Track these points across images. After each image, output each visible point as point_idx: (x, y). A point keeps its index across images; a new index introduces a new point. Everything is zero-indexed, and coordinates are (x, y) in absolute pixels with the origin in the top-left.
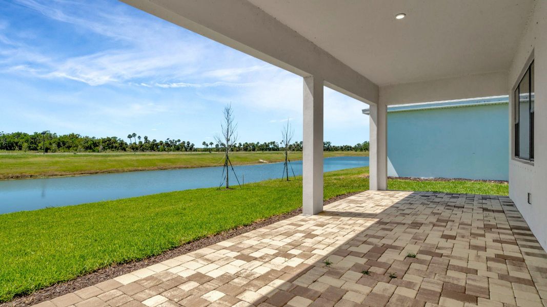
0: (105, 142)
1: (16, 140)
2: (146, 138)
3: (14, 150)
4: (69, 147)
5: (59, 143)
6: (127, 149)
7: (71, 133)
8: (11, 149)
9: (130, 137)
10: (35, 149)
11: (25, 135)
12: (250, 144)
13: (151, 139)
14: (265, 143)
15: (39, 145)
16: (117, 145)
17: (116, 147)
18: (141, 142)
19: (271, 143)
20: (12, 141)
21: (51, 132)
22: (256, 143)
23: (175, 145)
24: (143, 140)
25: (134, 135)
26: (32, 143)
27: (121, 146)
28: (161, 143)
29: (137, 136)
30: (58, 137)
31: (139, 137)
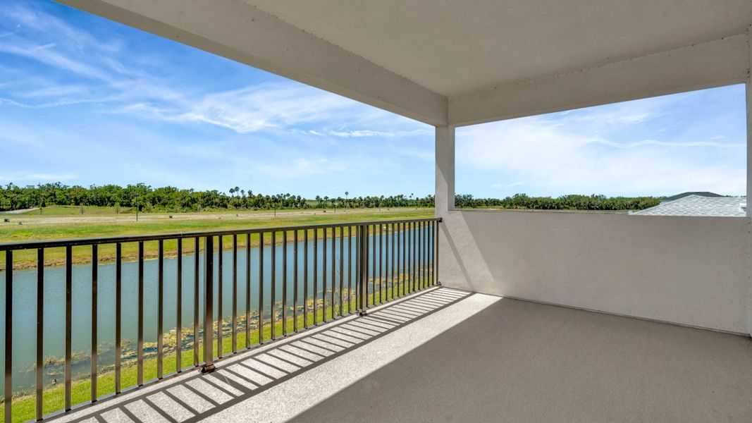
0: (204, 197)
1: (108, 194)
2: (250, 193)
3: (106, 205)
4: (164, 204)
5: (154, 198)
6: (229, 206)
7: (167, 186)
8: (103, 205)
9: (232, 191)
10: (129, 205)
11: (118, 188)
12: (373, 198)
13: (255, 194)
14: (391, 197)
15: (133, 200)
16: (217, 200)
17: (216, 204)
18: (244, 197)
19: (399, 196)
20: (104, 195)
21: (145, 185)
22: (379, 197)
23: (283, 200)
24: (247, 195)
25: (237, 189)
26: (125, 198)
27: (222, 202)
28: (268, 198)
29: (240, 190)
30: (153, 190)
31: (242, 191)
